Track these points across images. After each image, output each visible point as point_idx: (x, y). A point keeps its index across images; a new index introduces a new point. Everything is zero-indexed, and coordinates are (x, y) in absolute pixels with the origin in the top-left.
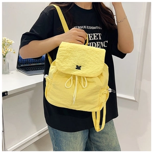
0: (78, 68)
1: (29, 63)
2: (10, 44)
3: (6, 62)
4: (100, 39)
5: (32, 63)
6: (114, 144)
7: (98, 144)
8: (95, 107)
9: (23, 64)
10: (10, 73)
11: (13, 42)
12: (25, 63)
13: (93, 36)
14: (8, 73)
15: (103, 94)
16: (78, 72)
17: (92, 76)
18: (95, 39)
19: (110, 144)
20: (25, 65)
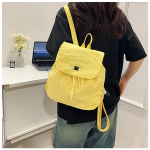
0: (76, 68)
2: (25, 40)
8: (89, 106)
11: (28, 38)
15: (97, 95)
16: (75, 73)
17: (88, 78)
20: (40, 60)
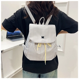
5: (13, 35)
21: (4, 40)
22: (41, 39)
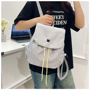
1: (19, 36)
2: (7, 23)
3: (4, 35)
4: (63, 19)
5: (20, 36)
6: (71, 84)
7: (61, 84)
9: (15, 36)
10: (7, 42)
11: (9, 22)
12: (16, 36)
13: (59, 17)
14: (5, 41)
18: (60, 19)
19: (68, 84)
20: (16, 37)
21: (8, 41)
22: (46, 42)
